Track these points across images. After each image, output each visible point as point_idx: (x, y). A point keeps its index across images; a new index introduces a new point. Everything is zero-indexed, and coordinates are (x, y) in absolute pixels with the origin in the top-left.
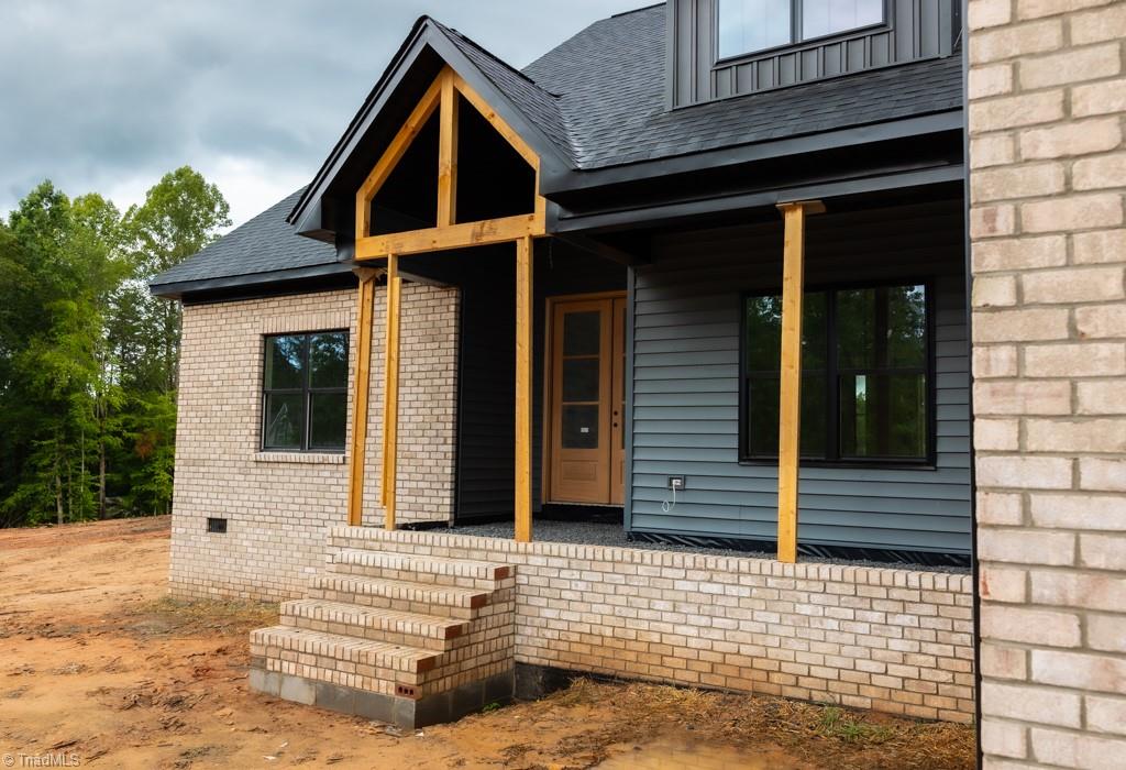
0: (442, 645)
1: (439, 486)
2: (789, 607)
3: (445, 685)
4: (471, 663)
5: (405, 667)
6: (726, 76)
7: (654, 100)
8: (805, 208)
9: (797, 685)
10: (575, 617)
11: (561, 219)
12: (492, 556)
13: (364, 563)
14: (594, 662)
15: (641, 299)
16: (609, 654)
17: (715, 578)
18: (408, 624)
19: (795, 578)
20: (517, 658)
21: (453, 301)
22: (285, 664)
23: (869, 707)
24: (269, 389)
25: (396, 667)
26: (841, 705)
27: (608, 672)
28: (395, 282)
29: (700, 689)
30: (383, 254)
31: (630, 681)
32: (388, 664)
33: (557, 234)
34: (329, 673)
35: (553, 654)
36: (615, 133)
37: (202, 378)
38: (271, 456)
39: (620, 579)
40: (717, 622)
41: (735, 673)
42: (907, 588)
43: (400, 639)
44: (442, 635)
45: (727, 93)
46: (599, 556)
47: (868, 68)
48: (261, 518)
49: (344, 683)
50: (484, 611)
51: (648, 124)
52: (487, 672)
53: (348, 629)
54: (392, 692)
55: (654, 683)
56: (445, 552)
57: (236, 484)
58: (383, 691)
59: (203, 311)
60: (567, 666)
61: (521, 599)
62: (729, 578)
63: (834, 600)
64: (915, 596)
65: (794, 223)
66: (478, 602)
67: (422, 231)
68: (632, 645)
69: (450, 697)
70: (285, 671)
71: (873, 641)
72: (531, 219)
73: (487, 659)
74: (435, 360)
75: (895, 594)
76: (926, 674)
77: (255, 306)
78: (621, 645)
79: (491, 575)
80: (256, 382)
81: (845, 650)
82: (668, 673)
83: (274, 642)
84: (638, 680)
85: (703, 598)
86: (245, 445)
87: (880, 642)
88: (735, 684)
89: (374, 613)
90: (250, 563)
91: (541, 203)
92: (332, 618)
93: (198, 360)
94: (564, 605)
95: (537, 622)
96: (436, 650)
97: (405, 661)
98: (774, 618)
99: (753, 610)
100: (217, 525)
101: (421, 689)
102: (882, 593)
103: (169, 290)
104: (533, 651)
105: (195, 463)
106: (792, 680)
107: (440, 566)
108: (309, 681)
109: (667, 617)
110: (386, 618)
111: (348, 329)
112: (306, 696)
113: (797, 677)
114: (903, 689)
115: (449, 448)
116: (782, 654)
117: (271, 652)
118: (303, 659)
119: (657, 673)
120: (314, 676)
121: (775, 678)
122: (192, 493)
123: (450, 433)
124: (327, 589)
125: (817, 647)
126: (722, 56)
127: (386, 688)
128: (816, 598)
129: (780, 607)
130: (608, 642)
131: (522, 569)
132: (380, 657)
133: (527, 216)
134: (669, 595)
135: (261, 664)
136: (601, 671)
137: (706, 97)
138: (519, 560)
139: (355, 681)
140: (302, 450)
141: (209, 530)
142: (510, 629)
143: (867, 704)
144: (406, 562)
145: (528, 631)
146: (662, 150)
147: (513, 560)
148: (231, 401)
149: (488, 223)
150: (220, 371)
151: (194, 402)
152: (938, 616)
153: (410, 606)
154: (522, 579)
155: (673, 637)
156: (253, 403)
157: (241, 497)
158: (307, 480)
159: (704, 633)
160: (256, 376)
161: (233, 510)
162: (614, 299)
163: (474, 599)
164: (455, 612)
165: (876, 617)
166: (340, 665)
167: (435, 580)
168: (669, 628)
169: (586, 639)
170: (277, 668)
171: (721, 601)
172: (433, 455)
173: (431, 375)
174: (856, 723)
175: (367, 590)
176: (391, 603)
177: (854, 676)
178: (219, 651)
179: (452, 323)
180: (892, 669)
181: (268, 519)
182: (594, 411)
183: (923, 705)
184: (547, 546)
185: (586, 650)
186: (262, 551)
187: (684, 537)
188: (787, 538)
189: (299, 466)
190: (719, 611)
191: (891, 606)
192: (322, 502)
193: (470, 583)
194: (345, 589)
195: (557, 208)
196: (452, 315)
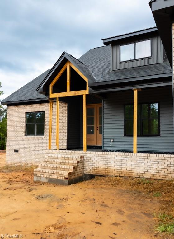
0: (72, 170)
1: (64, 142)
2: (136, 161)
3: (73, 177)
4: (77, 174)
5: (66, 174)
6: (122, 65)
7: (107, 68)
8: (138, 90)
9: (137, 175)
10: (96, 165)
11: (92, 91)
12: (79, 154)
13: (54, 156)
14: (99, 173)
15: (105, 106)
16: (102, 171)
17: (122, 157)
18: (65, 167)
19: (137, 156)
20: (84, 173)
21: (66, 106)
22: (41, 175)
23: (150, 178)
24: (27, 123)
25: (64, 174)
26: (145, 178)
27: (102, 175)
28: (58, 102)
29: (119, 177)
30: (56, 97)
31: (106, 176)
32: (63, 174)
33: (91, 94)
34: (50, 176)
35: (91, 172)
36: (101, 75)
37: (12, 121)
38: (28, 137)
39: (104, 158)
40: (122, 164)
41: (126, 173)
42: (157, 157)
43: (64, 169)
44: (72, 168)
45: (122, 68)
46: (100, 153)
47: (148, 64)
48: (26, 149)
49: (54, 178)
50: (79, 164)
51: (108, 73)
52: (79, 175)
53: (53, 168)
54: (63, 179)
55: (111, 176)
56: (70, 154)
57: (20, 143)
58: (62, 179)
59: (12, 108)
60: (94, 174)
61: (85, 162)
62: (125, 157)
63: (144, 160)
64: (158, 158)
65: (136, 93)
66: (78, 162)
67: (63, 93)
68: (107, 169)
69: (74, 179)
70: (41, 176)
71: (150, 167)
72: (86, 91)
73: (79, 173)
74: (63, 117)
75: (154, 158)
76: (160, 172)
77: (24, 107)
78: (104, 169)
79: (80, 158)
80: (24, 122)
81: (146, 168)
82: (113, 174)
83: (39, 171)
84: (108, 176)
85: (120, 160)
86: (22, 135)
87: (152, 167)
88: (126, 175)
89: (57, 165)
90: (24, 158)
91: (88, 88)
92: (50, 166)
93: (11, 117)
94: (93, 163)
95: (88, 166)
96: (71, 171)
97: (66, 173)
98: (133, 163)
99: (129, 162)
100: (16, 151)
101: (69, 178)
102: (152, 158)
103: (5, 103)
104: (88, 172)
105: (11, 138)
106: (136, 174)
107: (69, 156)
108: (46, 178)
109: (113, 164)
110: (61, 166)
111: (44, 111)
112: (46, 181)
113: (137, 173)
114: (156, 174)
115: (66, 135)
116: (134, 170)
117: (38, 173)
118: (45, 174)
119: (111, 174)
120: (47, 177)
121: (133, 174)
122: (10, 145)
123: (66, 132)
124: (47, 161)
125: (141, 168)
126: (121, 61)
127: (62, 178)
128: (140, 159)
129: (134, 161)
130: (102, 169)
131: (85, 156)
132: (61, 173)
133: (85, 90)
134: (113, 160)
135: (36, 175)
136: (101, 174)
137: (118, 69)
138: (84, 155)
139: (56, 177)
140: (35, 135)
141: (15, 152)
142: (83, 168)
143: (150, 177)
144: (62, 156)
145: (86, 168)
146: (111, 79)
147: (83, 155)
148: (19, 126)
149: (77, 91)
150: (16, 120)
151: (11, 126)
152: (162, 161)
153: (65, 164)
154: (85, 158)
155: (114, 168)
156: (24, 126)
157: (22, 145)
158: (36, 141)
159: (120, 167)
160: (24, 121)
161: (20, 148)
162: (97, 105)
163: (77, 162)
164: (74, 164)
165: (151, 162)
166: (53, 175)
167: (68, 159)
168: (114, 166)
169: (98, 169)
170: (40, 176)
171: (123, 161)
172: (63, 136)
173: (62, 120)
174: (148, 181)
175: (56, 161)
176: (61, 163)
177: (147, 173)
178: (24, 174)
179: (66, 110)
180: (154, 171)
181: (27, 149)
182: (93, 127)
183: (159, 177)
184: (90, 152)
185: (98, 171)
186: (26, 156)
187: (113, 150)
188: (135, 150)
189: (34, 139)
190: (123, 163)
191: (154, 160)
192: (39, 146)
193: (76, 159)
194: (51, 161)
195: (91, 89)
196: (66, 109)
